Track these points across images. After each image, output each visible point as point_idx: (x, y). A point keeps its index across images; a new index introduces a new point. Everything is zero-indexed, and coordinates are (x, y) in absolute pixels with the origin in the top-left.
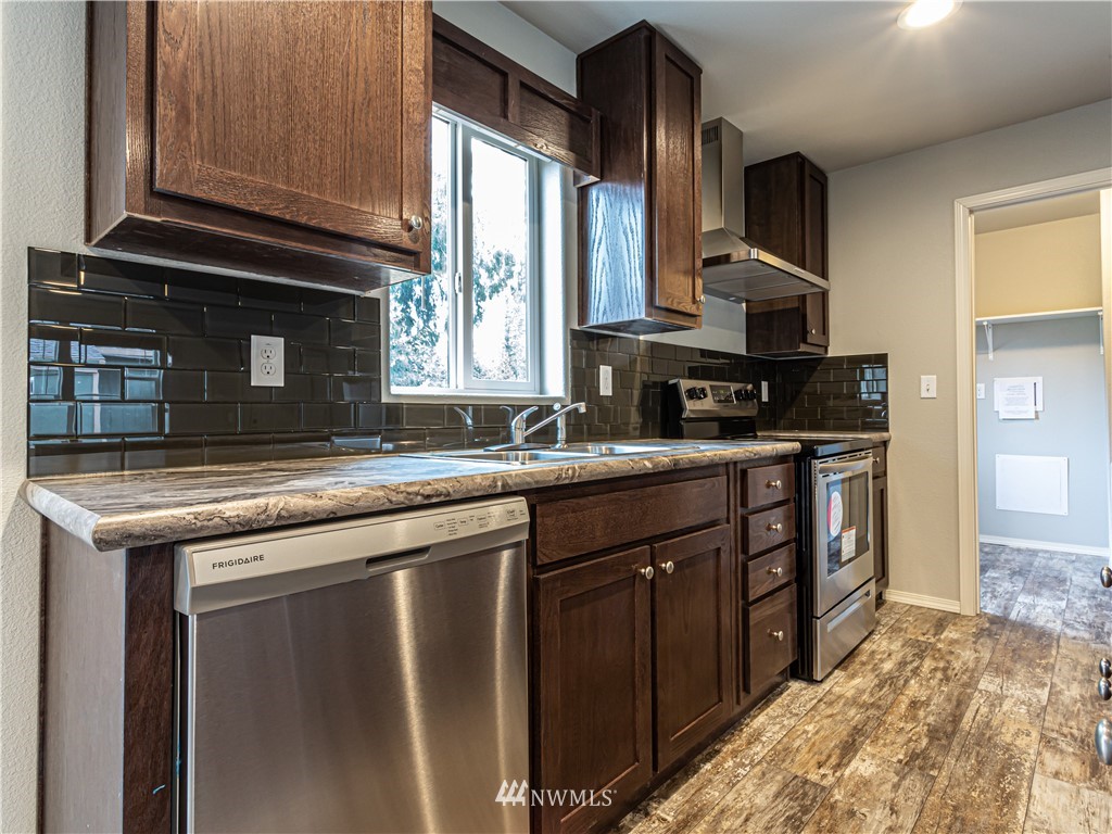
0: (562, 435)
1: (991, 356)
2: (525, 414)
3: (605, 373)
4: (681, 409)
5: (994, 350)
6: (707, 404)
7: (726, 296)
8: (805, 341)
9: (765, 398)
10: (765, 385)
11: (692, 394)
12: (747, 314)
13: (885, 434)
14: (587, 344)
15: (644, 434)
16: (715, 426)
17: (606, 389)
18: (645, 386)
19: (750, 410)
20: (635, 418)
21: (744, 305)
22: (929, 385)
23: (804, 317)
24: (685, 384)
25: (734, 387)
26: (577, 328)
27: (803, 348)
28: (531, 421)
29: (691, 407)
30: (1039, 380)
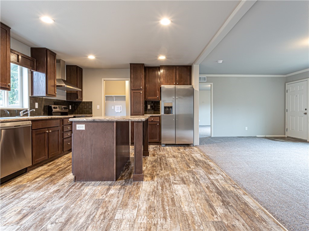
0: (29, 115)
1: (115, 102)
2: (23, 111)
3: (37, 104)
4: (52, 110)
5: (115, 100)
6: (58, 110)
7: (62, 90)
8: (77, 99)
9: (70, 108)
10: (70, 106)
11: (54, 108)
12: (67, 93)
13: (91, 115)
14: (33, 99)
15: (44, 115)
16: (60, 113)
17: (37, 106)
18: (45, 106)
19: (67, 111)
20: (43, 112)
21: (66, 91)
22: (98, 107)
23: (77, 94)
24: (53, 106)
25: (63, 107)
26: (31, 96)
27: (77, 100)
28: (24, 112)
29: (54, 110)
30: (121, 106)
